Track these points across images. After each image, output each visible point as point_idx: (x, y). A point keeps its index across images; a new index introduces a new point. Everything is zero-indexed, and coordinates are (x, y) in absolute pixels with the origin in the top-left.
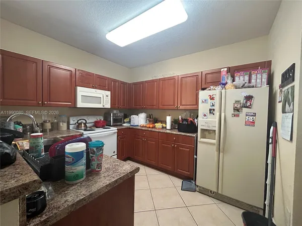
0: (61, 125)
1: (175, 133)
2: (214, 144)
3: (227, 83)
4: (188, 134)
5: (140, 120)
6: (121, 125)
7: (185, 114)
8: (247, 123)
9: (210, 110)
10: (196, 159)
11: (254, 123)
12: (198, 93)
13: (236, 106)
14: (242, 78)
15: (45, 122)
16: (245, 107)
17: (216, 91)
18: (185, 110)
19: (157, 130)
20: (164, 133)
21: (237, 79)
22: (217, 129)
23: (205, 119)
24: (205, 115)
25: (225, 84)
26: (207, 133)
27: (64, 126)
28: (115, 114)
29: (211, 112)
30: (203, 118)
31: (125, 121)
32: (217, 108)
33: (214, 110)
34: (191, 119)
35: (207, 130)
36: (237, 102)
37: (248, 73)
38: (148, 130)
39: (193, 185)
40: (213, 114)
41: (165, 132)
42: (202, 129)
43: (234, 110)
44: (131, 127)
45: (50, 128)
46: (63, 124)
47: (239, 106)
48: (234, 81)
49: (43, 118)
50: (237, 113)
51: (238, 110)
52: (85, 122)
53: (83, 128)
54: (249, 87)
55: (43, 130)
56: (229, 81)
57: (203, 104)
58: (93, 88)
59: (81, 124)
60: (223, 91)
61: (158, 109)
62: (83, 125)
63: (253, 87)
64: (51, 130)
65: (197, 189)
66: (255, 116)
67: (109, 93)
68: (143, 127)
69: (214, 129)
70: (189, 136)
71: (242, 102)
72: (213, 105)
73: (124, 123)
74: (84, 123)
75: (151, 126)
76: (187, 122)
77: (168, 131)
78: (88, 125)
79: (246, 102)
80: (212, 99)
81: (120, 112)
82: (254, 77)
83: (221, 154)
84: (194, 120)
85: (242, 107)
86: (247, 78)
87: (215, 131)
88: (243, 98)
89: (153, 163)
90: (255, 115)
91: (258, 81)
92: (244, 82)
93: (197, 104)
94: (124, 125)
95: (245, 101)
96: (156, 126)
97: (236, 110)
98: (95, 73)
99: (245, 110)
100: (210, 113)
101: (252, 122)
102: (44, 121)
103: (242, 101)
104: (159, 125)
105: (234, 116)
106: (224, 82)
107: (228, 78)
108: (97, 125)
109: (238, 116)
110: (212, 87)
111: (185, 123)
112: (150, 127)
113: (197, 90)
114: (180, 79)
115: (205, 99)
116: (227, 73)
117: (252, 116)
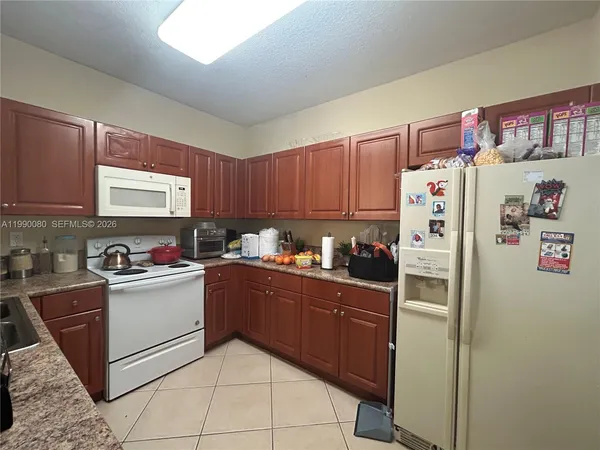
0: (61, 260)
1: (340, 280)
2: (441, 318)
3: (478, 149)
4: (374, 286)
5: (262, 245)
6: (219, 256)
7: (367, 231)
8: (544, 263)
9: (432, 223)
10: (394, 352)
11: (567, 263)
12: (400, 177)
13: (508, 211)
14: (522, 133)
15: (15, 252)
16: (537, 216)
17: (448, 171)
18: (368, 222)
19: (299, 272)
20: (315, 279)
21: (507, 136)
22: (451, 276)
23: (417, 248)
24: (417, 238)
25: (473, 153)
26: (422, 286)
27: (68, 262)
28: (205, 231)
29: (436, 228)
30: (412, 246)
31: (230, 246)
32: (450, 217)
33: (442, 223)
34: (382, 246)
35: (422, 278)
36: (511, 201)
37: (543, 118)
38: (278, 271)
39: (387, 420)
40: (441, 235)
41: (318, 276)
42: (408, 276)
43: (503, 223)
44: (241, 262)
45: (30, 267)
46: (64, 258)
47: (518, 213)
48: (498, 142)
49: (13, 244)
50: (510, 232)
51: (515, 226)
52: (125, 251)
53: (119, 266)
54: (548, 157)
55: (9, 273)
56: (486, 142)
57: (413, 207)
58: (144, 168)
59: (114, 256)
60: (470, 170)
61: (304, 219)
62: (119, 259)
63: (560, 156)
64: (31, 273)
65: (398, 435)
66: (571, 242)
67: (186, 182)
68: (269, 261)
69: (442, 275)
70: (374, 290)
71: (527, 200)
72: (440, 211)
73: (228, 251)
74: (122, 255)
75: (287, 260)
76: (372, 252)
77: (325, 275)
78: (132, 258)
79: (542, 201)
80: (437, 191)
81: (219, 227)
82: (559, 128)
83: (463, 349)
84: (389, 248)
85: (529, 216)
86: (538, 133)
87: (444, 282)
88: (532, 189)
89: (290, 351)
90: (570, 239)
91: (574, 139)
92: (530, 145)
93: (396, 207)
94: (226, 256)
95: (538, 198)
96: (298, 262)
97: (509, 222)
98: (149, 134)
99: (537, 225)
100: (432, 231)
101: (561, 262)
102: (13, 252)
103: (530, 197)
104: (304, 259)
105: (504, 241)
106: (470, 146)
107: (480, 135)
108: (157, 258)
109: (515, 241)
110: (436, 162)
111: (365, 255)
112: (283, 264)
113: (397, 170)
114: (354, 145)
115: (419, 193)
116: (479, 121)
117: (562, 242)
